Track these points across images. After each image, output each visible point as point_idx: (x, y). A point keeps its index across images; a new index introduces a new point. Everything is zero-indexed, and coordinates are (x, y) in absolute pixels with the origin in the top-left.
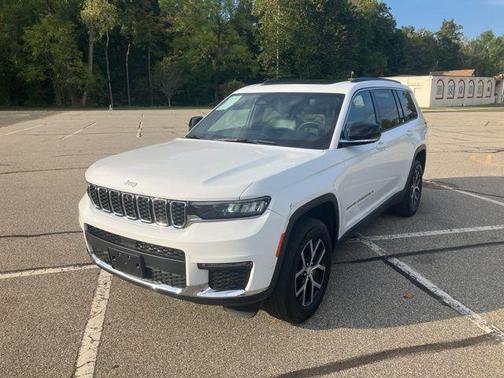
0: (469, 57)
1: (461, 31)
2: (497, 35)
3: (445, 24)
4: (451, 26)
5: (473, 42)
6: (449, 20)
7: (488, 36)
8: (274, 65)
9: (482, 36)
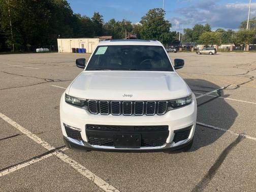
0: (107, 30)
1: (102, 18)
2: (116, 21)
3: (95, 14)
4: (97, 16)
5: (107, 23)
6: (97, 12)
7: (113, 21)
8: (10, 29)
9: (111, 21)
